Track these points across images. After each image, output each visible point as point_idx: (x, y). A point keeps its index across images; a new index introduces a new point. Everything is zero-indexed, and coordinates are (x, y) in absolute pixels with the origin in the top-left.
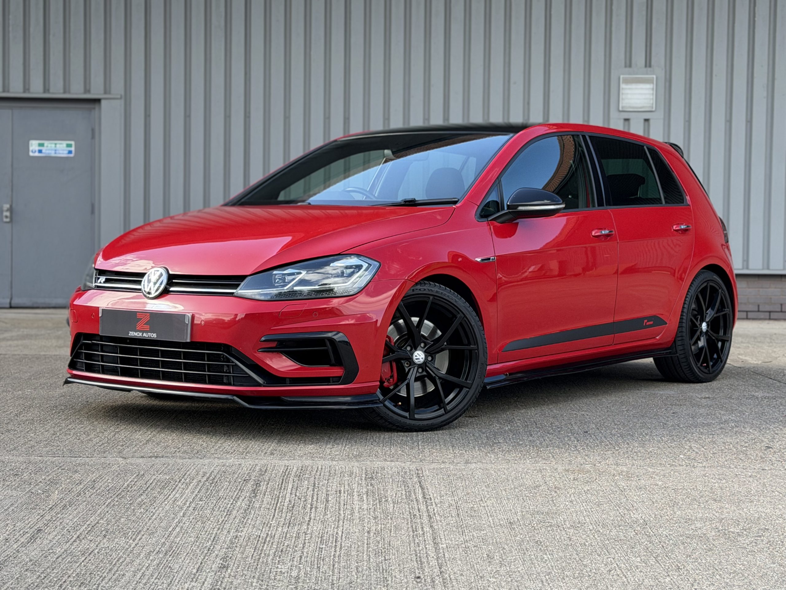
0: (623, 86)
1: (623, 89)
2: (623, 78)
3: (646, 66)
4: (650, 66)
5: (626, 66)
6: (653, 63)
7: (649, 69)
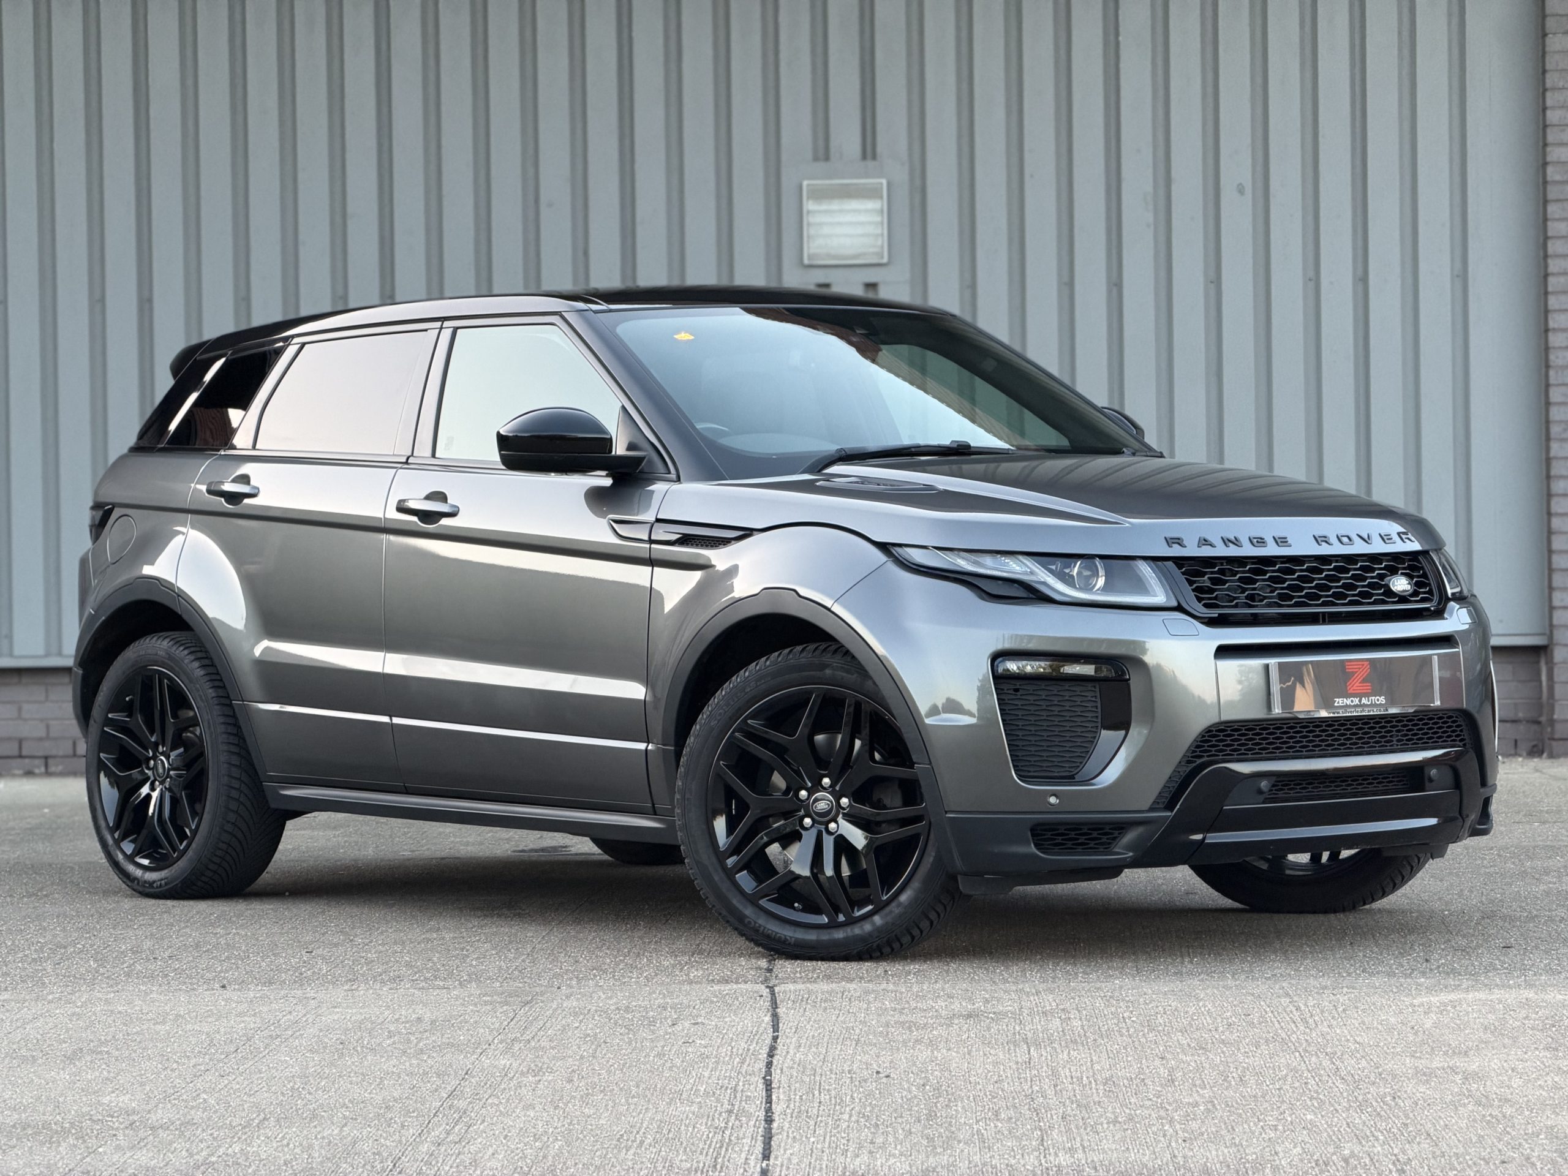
0: (810, 205)
1: (808, 212)
2: (808, 185)
3: (864, 157)
4: (874, 157)
5: (816, 159)
6: (880, 149)
7: (870, 164)
